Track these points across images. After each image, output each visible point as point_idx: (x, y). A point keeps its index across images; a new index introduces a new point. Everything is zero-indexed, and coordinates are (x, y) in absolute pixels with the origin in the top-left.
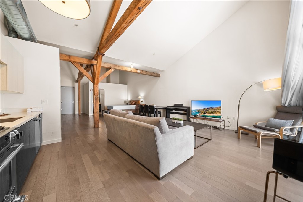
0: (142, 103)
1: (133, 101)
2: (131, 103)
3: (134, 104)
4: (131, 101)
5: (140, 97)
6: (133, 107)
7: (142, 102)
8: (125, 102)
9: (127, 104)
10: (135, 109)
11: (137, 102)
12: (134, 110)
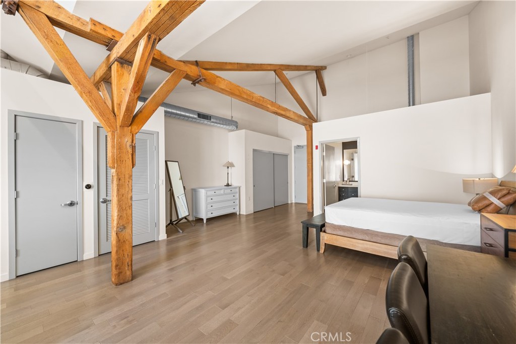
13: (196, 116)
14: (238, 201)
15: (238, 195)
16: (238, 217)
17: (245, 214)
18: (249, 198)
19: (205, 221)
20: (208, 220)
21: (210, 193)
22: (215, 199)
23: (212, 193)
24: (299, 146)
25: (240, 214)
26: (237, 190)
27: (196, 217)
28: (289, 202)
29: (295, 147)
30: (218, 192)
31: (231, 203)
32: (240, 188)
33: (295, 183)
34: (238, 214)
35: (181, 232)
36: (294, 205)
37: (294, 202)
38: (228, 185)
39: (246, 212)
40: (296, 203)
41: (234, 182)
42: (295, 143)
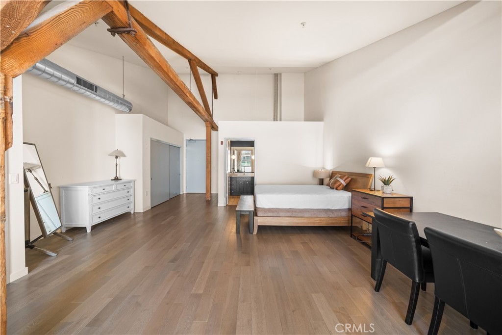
0: (388, 191)
1: (343, 175)
2: (332, 180)
3: (346, 188)
4: (332, 175)
5: (373, 162)
6: (341, 200)
7: (387, 182)
8: (315, 174)
9: (321, 182)
10: (350, 210)
11: (361, 181)
12: (344, 214)
13: (74, 81)
14: (132, 198)
15: (132, 190)
16: (132, 216)
17: (142, 211)
18: (147, 192)
19: (89, 230)
20: (94, 227)
21: (95, 191)
22: (103, 199)
23: (101, 190)
24: (191, 139)
25: (134, 212)
26: (132, 184)
27: (66, 227)
28: (181, 193)
29: (187, 140)
30: (107, 189)
31: (125, 201)
32: (134, 182)
33: (187, 175)
34: (132, 213)
35: (54, 254)
36: (185, 195)
37: (185, 192)
38: (116, 179)
39: (143, 209)
40: (187, 194)
41: (124, 176)
42: (186, 137)
